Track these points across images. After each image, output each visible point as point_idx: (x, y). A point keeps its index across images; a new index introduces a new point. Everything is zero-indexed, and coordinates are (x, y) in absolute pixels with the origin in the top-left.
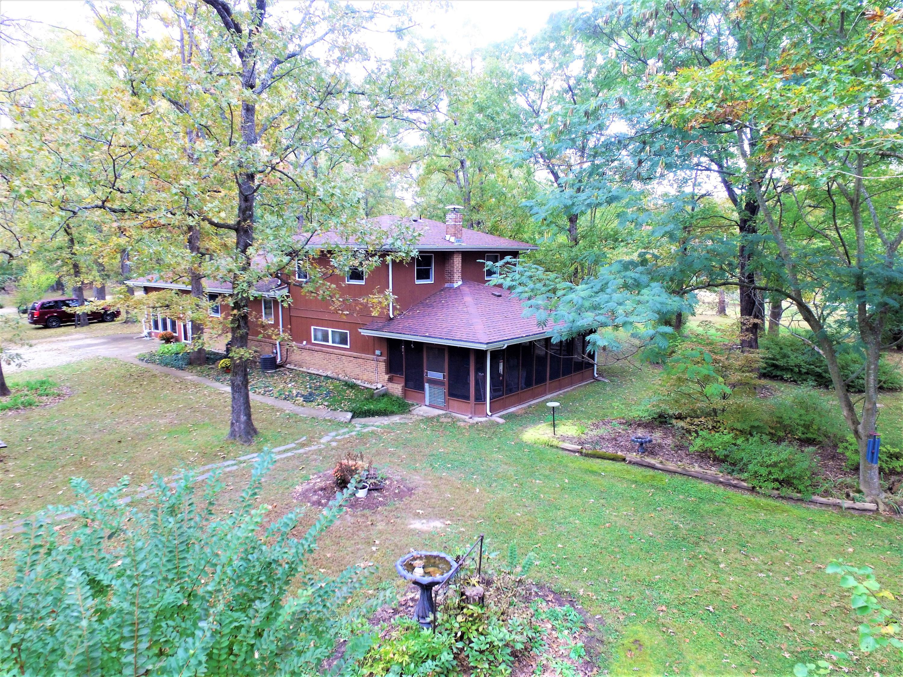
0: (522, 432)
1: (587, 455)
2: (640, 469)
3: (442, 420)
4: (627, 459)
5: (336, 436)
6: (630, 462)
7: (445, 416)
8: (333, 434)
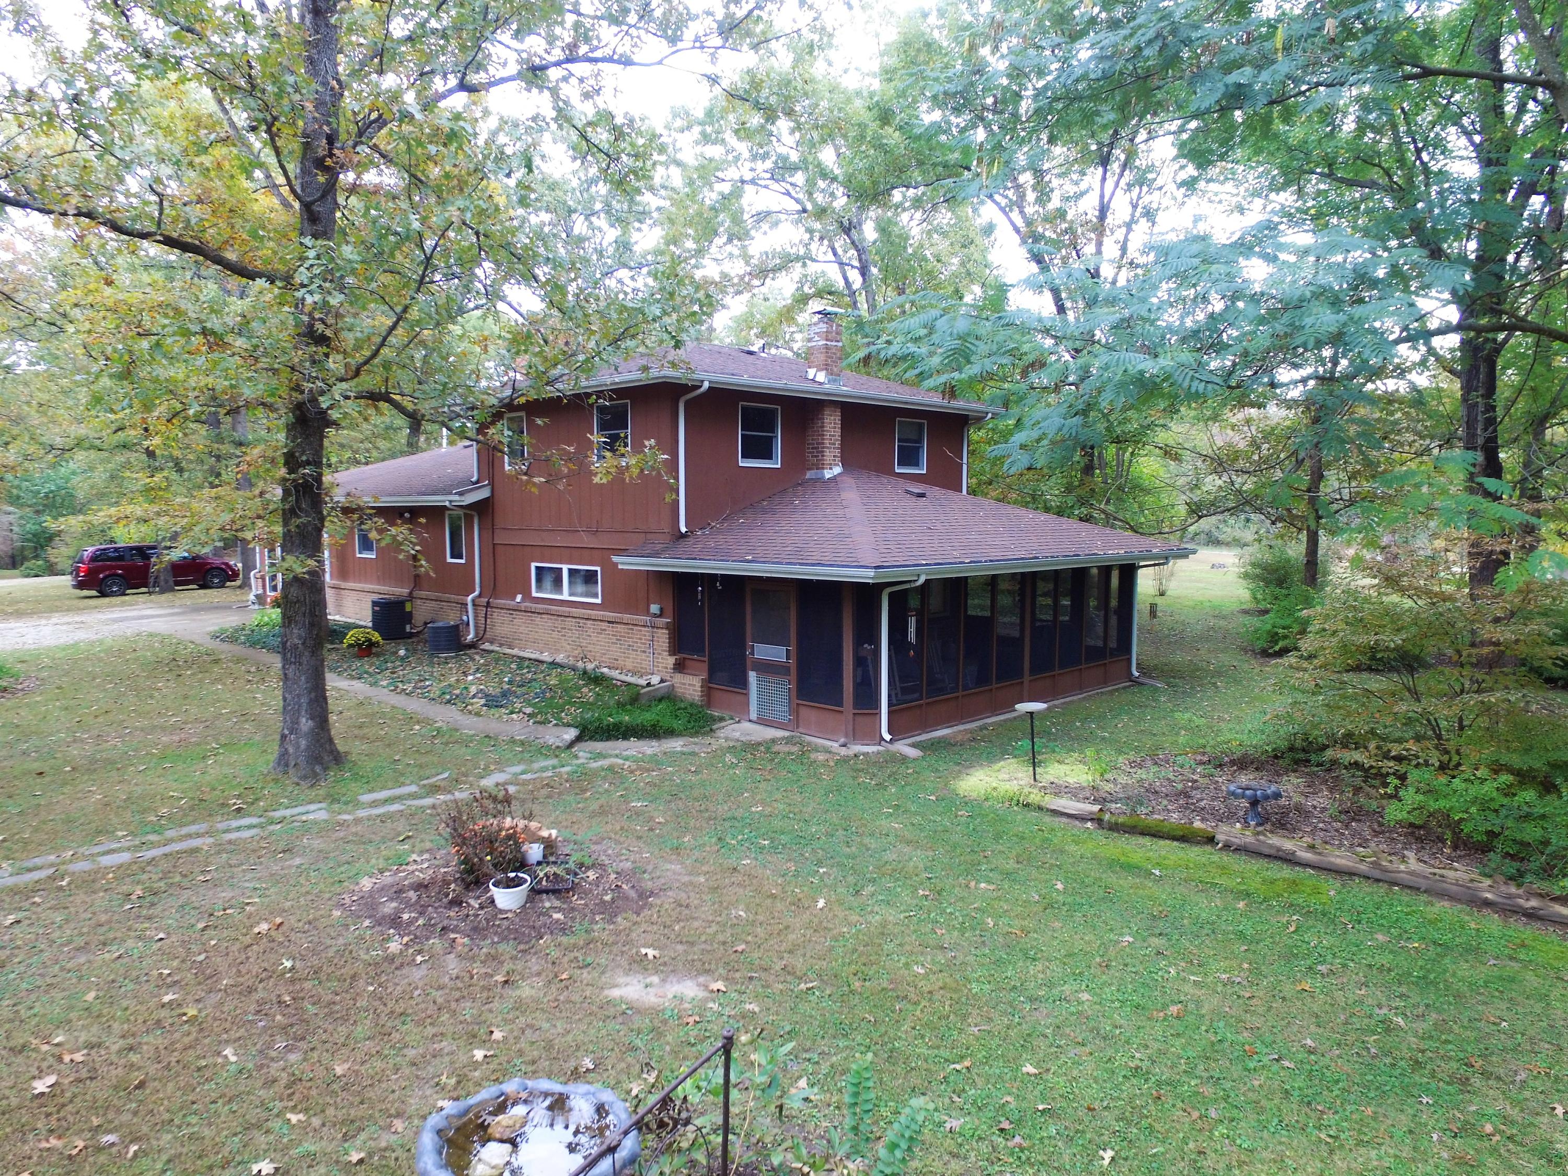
0: (957, 776)
1: (1115, 828)
2: (1256, 864)
3: (776, 748)
4: (1220, 837)
5: (523, 773)
6: (1227, 846)
7: (788, 741)
8: (518, 769)
